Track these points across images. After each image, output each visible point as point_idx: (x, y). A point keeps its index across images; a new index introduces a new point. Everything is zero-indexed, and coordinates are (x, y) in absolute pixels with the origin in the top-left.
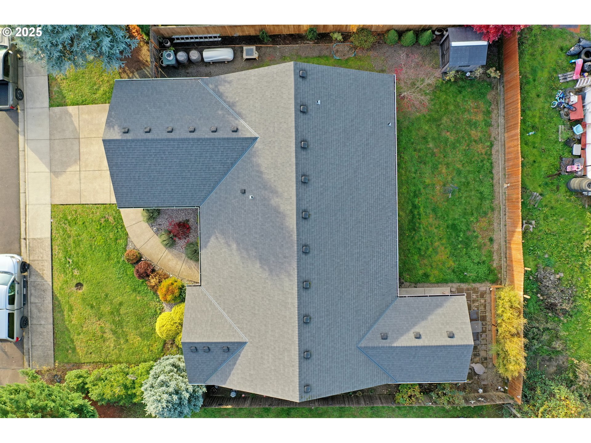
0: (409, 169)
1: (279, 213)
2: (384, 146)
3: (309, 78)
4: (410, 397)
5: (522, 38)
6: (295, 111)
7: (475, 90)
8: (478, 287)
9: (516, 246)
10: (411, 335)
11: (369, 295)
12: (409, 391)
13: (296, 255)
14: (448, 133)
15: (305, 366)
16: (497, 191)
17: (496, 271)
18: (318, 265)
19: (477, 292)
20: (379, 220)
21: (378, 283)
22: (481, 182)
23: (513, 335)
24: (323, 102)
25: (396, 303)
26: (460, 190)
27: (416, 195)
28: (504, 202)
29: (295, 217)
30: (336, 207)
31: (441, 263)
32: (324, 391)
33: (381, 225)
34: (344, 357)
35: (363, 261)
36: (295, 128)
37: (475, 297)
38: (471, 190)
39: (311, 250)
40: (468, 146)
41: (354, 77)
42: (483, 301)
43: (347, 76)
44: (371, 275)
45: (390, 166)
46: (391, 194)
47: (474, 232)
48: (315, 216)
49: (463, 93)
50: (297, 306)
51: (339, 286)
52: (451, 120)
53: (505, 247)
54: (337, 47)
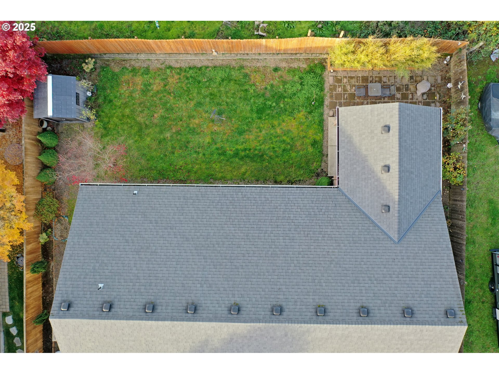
0: (194, 159)
1: (232, 339)
2: (160, 200)
3: (71, 298)
4: (455, 168)
5: (52, 33)
6: (108, 319)
7: (108, 85)
8: (329, 85)
9: (283, 44)
10: (385, 176)
11: (335, 225)
12: (448, 169)
13: (283, 325)
14: (155, 115)
15: (421, 315)
16: (221, 62)
17: (312, 65)
18: (297, 294)
19: (334, 87)
20: (246, 210)
21: (321, 213)
22: (210, 80)
23: (387, 52)
24: (102, 280)
25: (346, 190)
26: (219, 104)
27: (224, 153)
28: (233, 55)
29: (236, 324)
30: (227, 267)
31: (301, 126)
32: (453, 289)
33: (253, 207)
34: (410, 260)
35: (293, 232)
36: (129, 320)
37: (340, 89)
38: (220, 91)
39: (279, 303)
40: (170, 93)
41: (77, 237)
42: (345, 80)
43: (74, 246)
44: (311, 221)
45: (184, 193)
46: (216, 193)
47: (266, 88)
48: (236, 296)
49: (112, 98)
50: (347, 326)
51: (323, 265)
52: (141, 112)
53: (284, 55)
54: (57, 237)
